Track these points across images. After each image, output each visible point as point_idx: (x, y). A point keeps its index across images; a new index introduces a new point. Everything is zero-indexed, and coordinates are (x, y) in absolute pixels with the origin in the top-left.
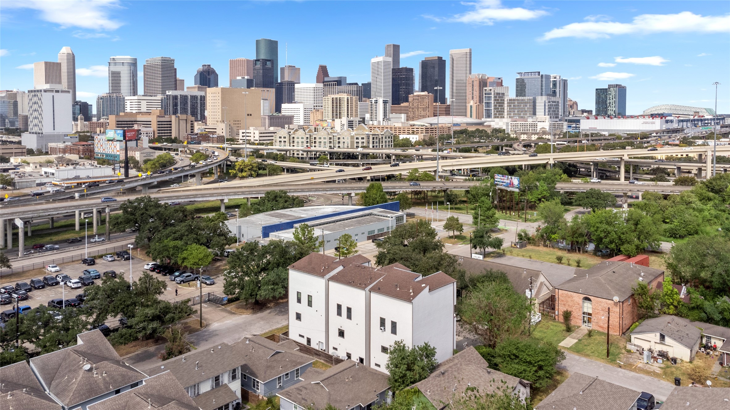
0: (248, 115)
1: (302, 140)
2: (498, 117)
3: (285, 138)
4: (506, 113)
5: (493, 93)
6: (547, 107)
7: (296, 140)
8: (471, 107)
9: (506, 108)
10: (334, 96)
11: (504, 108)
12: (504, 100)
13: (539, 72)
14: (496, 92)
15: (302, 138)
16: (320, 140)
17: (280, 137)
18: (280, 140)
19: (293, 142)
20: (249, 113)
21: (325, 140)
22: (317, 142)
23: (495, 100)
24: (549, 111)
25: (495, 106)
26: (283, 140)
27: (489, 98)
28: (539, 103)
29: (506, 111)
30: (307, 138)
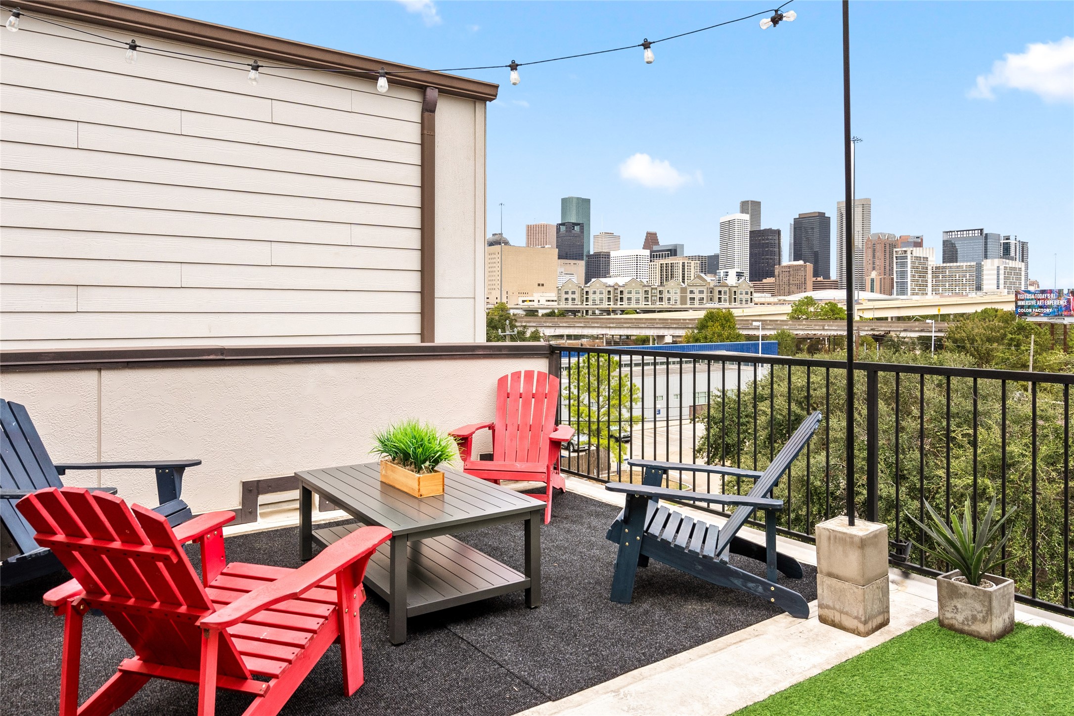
0: (539, 285)
1: (601, 296)
2: (917, 294)
3: (573, 293)
4: (930, 288)
5: (909, 257)
6: (1002, 277)
7: (591, 296)
8: (872, 280)
9: (930, 281)
10: (664, 261)
11: (927, 281)
12: (927, 268)
13: (981, 230)
14: (914, 255)
15: (601, 293)
16: (629, 296)
17: (567, 293)
18: (566, 296)
19: (587, 298)
20: (541, 283)
21: (637, 296)
22: (625, 299)
23: (913, 267)
24: (1005, 283)
25: (913, 276)
26: (570, 296)
27: (904, 265)
28: (989, 270)
29: (930, 285)
30: (609, 292)
